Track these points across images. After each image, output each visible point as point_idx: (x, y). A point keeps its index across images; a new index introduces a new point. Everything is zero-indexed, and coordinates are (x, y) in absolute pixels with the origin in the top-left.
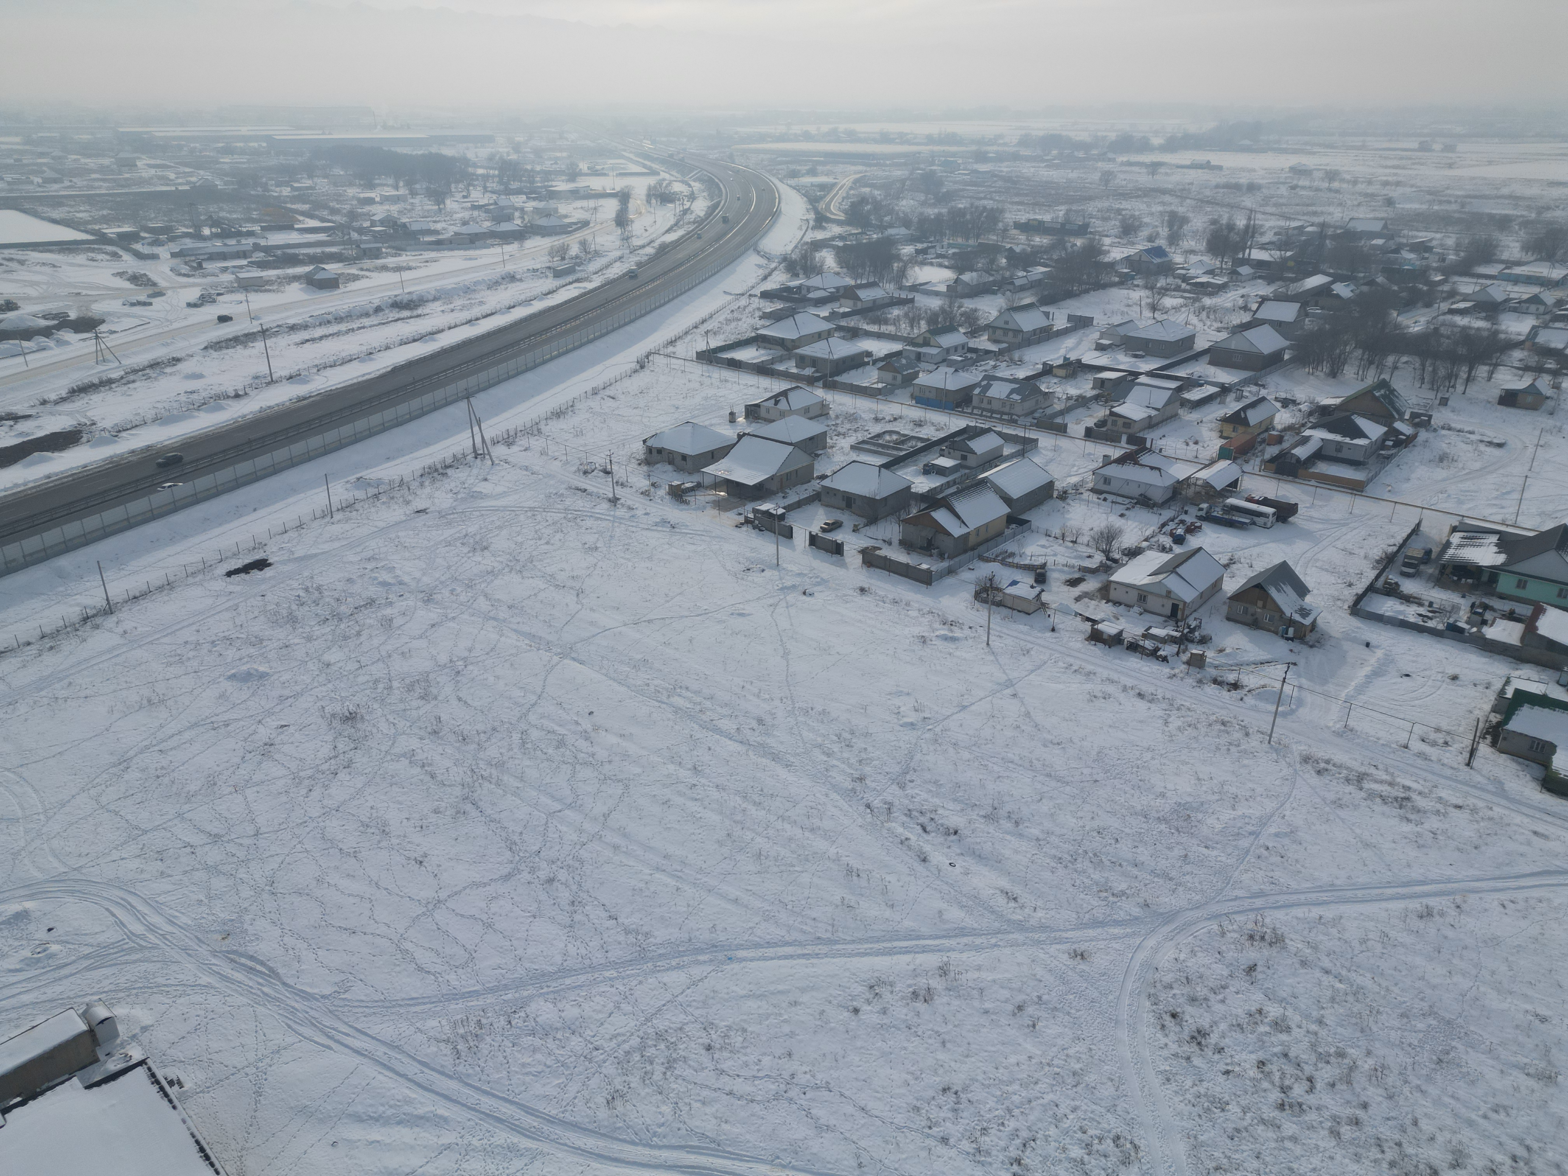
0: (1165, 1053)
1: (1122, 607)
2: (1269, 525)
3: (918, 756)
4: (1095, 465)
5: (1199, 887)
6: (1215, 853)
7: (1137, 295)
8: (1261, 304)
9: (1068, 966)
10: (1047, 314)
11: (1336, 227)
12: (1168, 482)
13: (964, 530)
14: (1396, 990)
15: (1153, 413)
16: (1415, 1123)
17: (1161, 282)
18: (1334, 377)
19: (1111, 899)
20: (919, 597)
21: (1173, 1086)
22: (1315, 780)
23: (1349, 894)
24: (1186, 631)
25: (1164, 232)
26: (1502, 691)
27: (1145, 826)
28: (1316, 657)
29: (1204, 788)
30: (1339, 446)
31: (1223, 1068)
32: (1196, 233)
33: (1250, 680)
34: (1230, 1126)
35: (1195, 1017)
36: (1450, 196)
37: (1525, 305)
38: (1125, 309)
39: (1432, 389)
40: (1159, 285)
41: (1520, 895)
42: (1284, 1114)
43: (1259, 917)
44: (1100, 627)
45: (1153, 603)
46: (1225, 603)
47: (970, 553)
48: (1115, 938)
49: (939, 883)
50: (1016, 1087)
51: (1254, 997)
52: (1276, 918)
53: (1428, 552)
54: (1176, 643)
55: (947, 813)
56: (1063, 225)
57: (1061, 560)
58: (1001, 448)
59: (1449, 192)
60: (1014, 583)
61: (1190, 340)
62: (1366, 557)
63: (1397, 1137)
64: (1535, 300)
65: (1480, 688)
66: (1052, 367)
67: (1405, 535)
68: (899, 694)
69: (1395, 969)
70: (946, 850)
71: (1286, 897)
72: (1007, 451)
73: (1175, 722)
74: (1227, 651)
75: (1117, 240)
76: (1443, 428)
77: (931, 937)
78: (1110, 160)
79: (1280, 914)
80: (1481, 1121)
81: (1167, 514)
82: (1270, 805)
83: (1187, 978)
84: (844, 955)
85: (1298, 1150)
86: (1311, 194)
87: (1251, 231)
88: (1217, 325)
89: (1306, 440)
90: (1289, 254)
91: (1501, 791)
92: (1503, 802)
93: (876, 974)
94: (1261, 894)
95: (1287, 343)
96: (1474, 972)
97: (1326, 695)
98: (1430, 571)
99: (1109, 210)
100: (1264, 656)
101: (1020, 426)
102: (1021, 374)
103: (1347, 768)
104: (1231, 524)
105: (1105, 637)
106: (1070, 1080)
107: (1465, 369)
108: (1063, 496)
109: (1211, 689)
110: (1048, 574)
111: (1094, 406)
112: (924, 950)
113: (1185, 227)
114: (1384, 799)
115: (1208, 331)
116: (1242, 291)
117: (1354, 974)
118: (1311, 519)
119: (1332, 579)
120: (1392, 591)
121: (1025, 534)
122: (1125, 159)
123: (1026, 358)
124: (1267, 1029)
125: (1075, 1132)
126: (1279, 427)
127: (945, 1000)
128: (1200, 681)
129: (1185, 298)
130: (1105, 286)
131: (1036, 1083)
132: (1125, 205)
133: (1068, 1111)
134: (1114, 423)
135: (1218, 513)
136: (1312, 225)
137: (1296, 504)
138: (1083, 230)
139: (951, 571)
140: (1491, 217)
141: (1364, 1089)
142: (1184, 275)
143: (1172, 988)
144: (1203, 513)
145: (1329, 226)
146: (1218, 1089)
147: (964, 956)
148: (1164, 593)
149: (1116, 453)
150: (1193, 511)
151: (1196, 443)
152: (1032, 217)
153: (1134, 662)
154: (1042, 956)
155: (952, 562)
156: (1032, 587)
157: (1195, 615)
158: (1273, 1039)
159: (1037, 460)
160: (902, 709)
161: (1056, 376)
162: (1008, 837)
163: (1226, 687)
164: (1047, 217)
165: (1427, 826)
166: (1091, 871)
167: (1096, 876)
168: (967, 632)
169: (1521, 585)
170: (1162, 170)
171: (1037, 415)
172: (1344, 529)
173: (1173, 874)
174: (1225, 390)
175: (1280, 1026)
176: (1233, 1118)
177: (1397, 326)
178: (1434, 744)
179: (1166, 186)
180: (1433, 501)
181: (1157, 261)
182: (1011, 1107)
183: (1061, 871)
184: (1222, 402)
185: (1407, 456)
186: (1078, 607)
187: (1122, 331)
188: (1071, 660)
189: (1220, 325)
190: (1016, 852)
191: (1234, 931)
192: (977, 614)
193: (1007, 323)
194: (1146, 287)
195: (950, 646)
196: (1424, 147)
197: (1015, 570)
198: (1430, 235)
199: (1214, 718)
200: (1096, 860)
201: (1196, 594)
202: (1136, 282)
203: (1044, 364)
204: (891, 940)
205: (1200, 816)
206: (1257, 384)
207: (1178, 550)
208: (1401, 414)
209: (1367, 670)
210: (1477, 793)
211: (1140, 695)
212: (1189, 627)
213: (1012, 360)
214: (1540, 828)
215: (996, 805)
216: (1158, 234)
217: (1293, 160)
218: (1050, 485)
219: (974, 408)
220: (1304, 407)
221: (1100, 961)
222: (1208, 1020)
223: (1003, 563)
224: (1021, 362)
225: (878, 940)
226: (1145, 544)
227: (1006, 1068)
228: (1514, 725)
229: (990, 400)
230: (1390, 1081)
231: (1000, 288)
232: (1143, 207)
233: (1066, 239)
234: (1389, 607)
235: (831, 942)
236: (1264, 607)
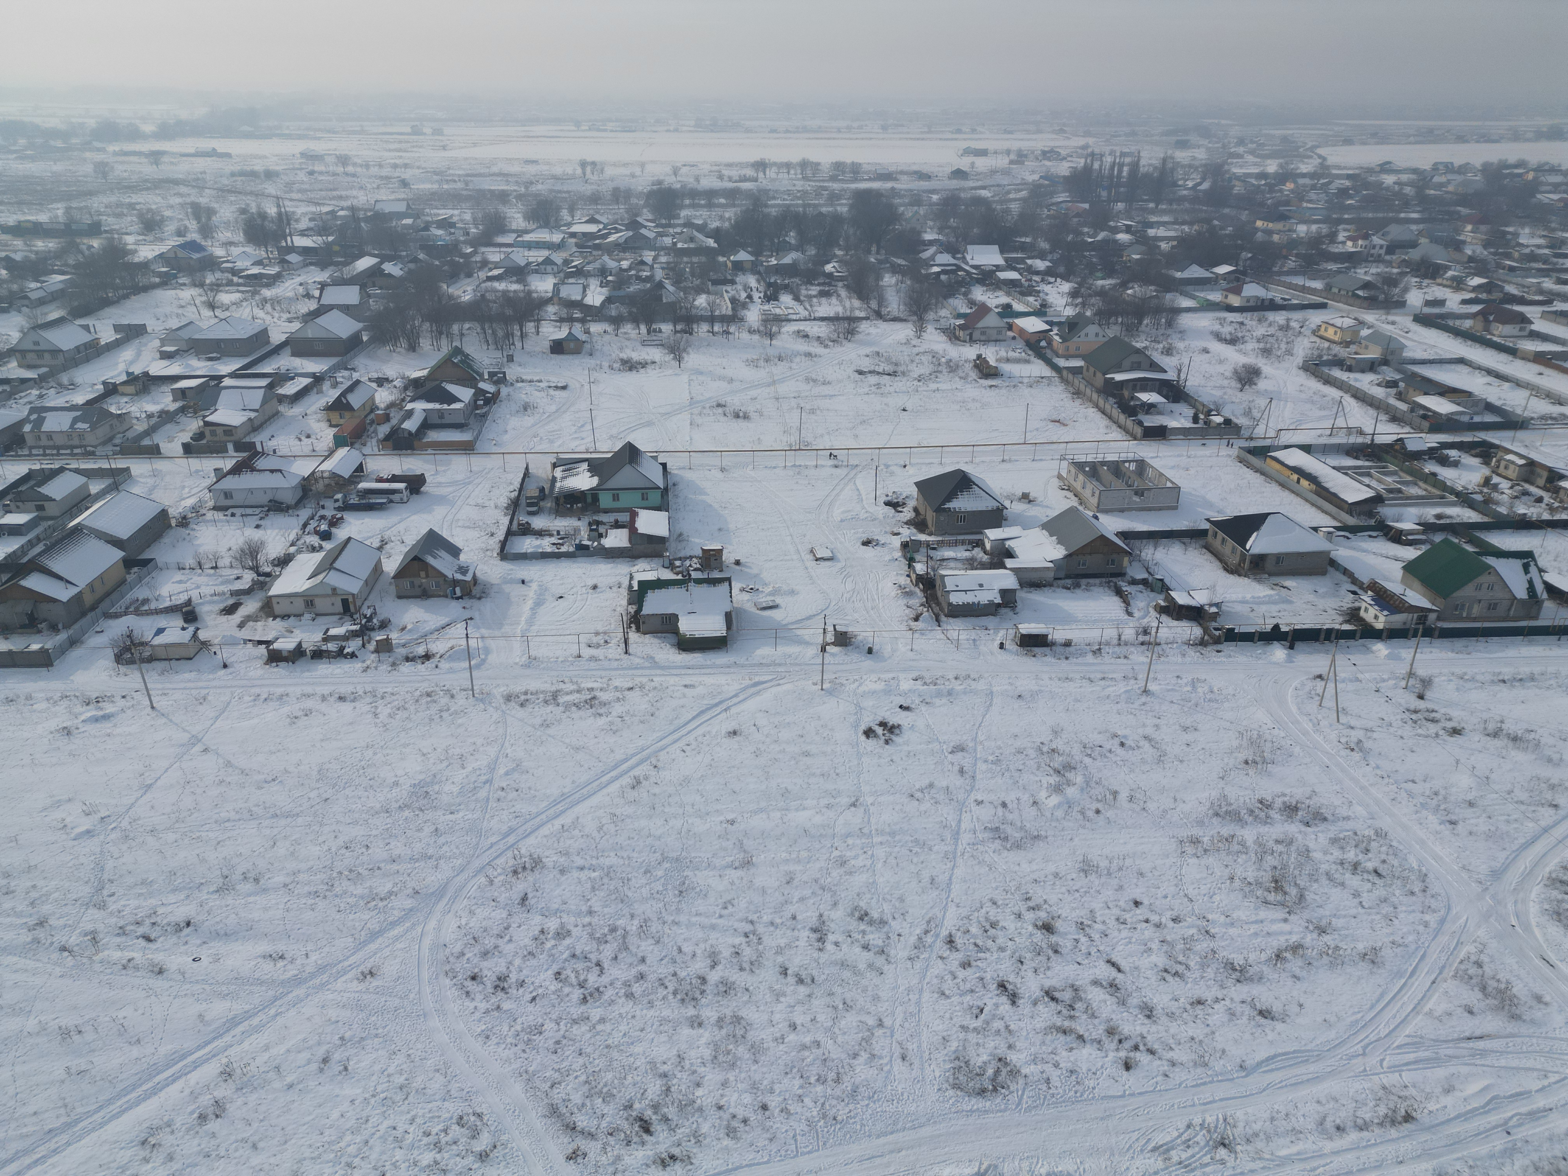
0: (478, 1015)
1: (292, 618)
2: (405, 499)
3: (110, 864)
4: (208, 482)
5: (457, 852)
6: (461, 814)
7: (187, 294)
8: (322, 290)
9: (360, 992)
10: (86, 328)
11: (366, 210)
12: (295, 482)
13: (73, 591)
14: (635, 855)
15: (253, 415)
16: (680, 950)
17: (210, 279)
18: (414, 351)
19: (381, 904)
20: (42, 684)
21: (494, 1040)
22: (520, 713)
23: (577, 796)
24: (364, 621)
25: (193, 225)
26: (630, 586)
27: (389, 820)
28: (486, 607)
29: (432, 761)
30: (441, 413)
31: (529, 997)
32: (227, 224)
33: (438, 647)
34: (551, 1042)
35: (491, 969)
36: (453, 175)
37: (543, 267)
38: (180, 311)
39: (497, 349)
40: (208, 281)
41: (691, 738)
42: (588, 1005)
43: (516, 852)
44: (276, 646)
45: (321, 604)
46: (391, 583)
47: (90, 615)
48: (397, 939)
49: (188, 986)
50: (348, 1138)
51: (533, 923)
52: (529, 846)
53: (542, 490)
54: (358, 636)
55: (170, 909)
56: (68, 225)
57: (207, 590)
58: (85, 486)
59: (451, 172)
60: (160, 631)
61: (262, 336)
62: (496, 507)
63: (671, 970)
64: (548, 261)
65: (615, 589)
66: (115, 385)
67: (520, 480)
68: (58, 804)
69: (629, 838)
70: (183, 948)
71: (531, 823)
72: (95, 488)
73: (384, 711)
74: (409, 627)
75: (141, 237)
76: (517, 381)
77: (199, 1048)
78: (98, 150)
79: (531, 841)
80: (720, 921)
81: (305, 513)
82: (492, 751)
83: (474, 938)
84: (94, 1130)
85: (608, 1027)
86: (331, 178)
87: (284, 219)
88: (286, 316)
89: (410, 414)
90: (331, 239)
91: (655, 664)
92: (658, 672)
93: (145, 1125)
94: (511, 831)
95: (360, 325)
96: (681, 811)
97: (506, 637)
98: (549, 505)
99: (119, 205)
100: (444, 620)
101: (102, 457)
102: (80, 398)
103: (542, 692)
104: (370, 508)
105: (285, 654)
106: (399, 1097)
107: (516, 327)
108: (184, 522)
109: (406, 668)
110: (197, 609)
111: (183, 419)
112: (196, 1065)
113: (214, 218)
114: (576, 705)
115: (279, 323)
116: (298, 280)
117: (602, 859)
118: (439, 485)
119: (475, 534)
120: (526, 530)
121: (153, 574)
122: (117, 149)
123: (78, 380)
124: (553, 942)
125: (420, 1141)
126: (382, 406)
127: (240, 1102)
128: (394, 664)
129: (242, 292)
130: (147, 288)
131: (367, 1121)
132: (135, 198)
133: (407, 1126)
134: (213, 433)
135: (354, 500)
136: (342, 209)
137: (423, 474)
138: (95, 229)
139: (73, 643)
140: (492, 192)
141: (639, 947)
142: (232, 269)
143: (463, 954)
144: (340, 504)
145: (359, 209)
146: (531, 1017)
147: (246, 1045)
148: (330, 592)
149: (227, 464)
150: (329, 503)
151: (308, 436)
152: (22, 218)
153: (324, 669)
154: (331, 996)
155: (71, 632)
156: (183, 629)
157: (367, 603)
158: (560, 948)
159: (136, 490)
160: (68, 821)
161: (124, 394)
162: (251, 899)
163: (419, 661)
164: (43, 218)
165: (614, 714)
166: (351, 888)
167: (359, 890)
168: (121, 703)
169: (616, 498)
170: (165, 159)
171: (117, 441)
172: (470, 487)
173: (430, 852)
174: (318, 379)
175: (562, 934)
176: (551, 1034)
177: (451, 297)
178: (598, 646)
179: (176, 176)
180: (531, 445)
181: (196, 256)
182: (349, 1160)
183: (321, 904)
184: (320, 392)
185: (500, 411)
186: (245, 634)
187: (185, 334)
188: (257, 690)
189: (288, 315)
190: (266, 909)
191: (499, 874)
192: (126, 679)
193: (36, 343)
194: (195, 285)
195: (106, 726)
196: (416, 131)
197: (155, 617)
198: (450, 212)
199: (418, 693)
200: (353, 875)
201: (361, 583)
202: (181, 281)
203: (104, 383)
204: (151, 1077)
205: (436, 787)
206: (346, 369)
207: (328, 545)
208: (481, 375)
209: (530, 603)
210: (640, 672)
211: (341, 699)
212: (365, 617)
213: (61, 385)
214: (687, 681)
215: (225, 872)
216: (186, 227)
217: (300, 146)
218: (163, 514)
219: (31, 448)
220: (397, 383)
221: (390, 969)
222: (504, 964)
223: (138, 613)
224: (73, 386)
225: (134, 1087)
226: (293, 549)
227: (331, 1127)
228: (647, 610)
229: (50, 435)
230: (653, 929)
231: (11, 304)
232: (159, 199)
233: (78, 241)
234: (528, 544)
235: (68, 1126)
236: (427, 576)
